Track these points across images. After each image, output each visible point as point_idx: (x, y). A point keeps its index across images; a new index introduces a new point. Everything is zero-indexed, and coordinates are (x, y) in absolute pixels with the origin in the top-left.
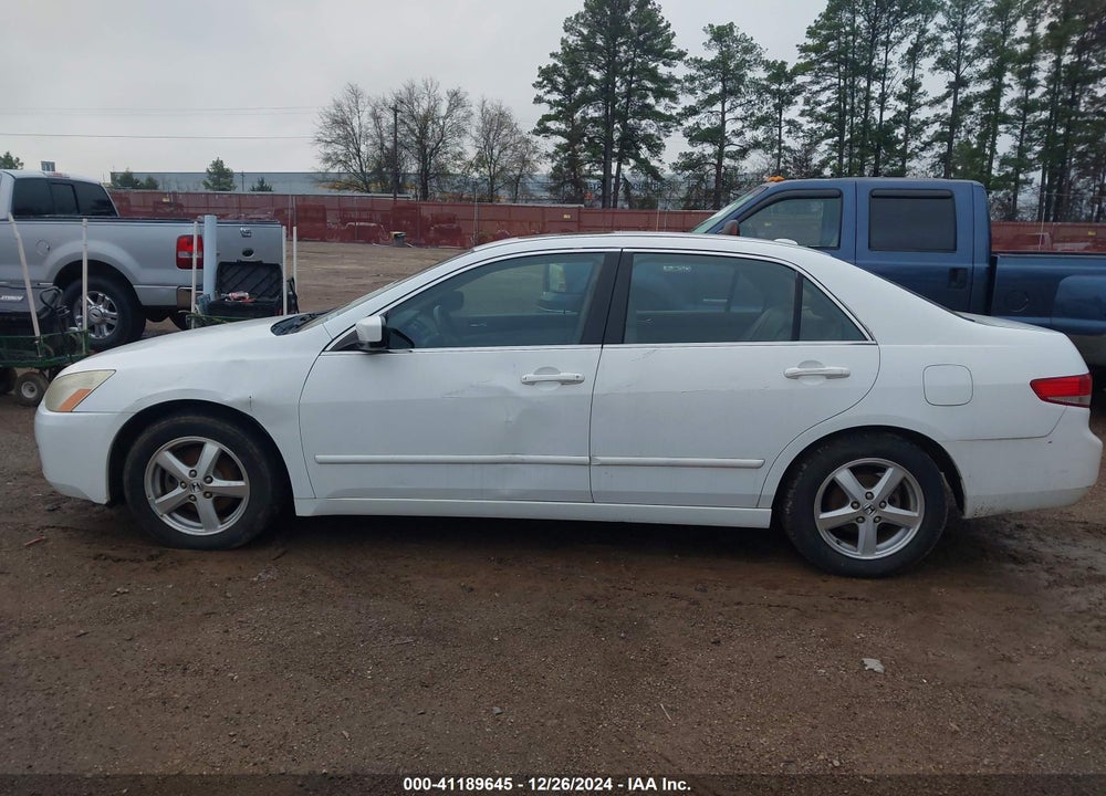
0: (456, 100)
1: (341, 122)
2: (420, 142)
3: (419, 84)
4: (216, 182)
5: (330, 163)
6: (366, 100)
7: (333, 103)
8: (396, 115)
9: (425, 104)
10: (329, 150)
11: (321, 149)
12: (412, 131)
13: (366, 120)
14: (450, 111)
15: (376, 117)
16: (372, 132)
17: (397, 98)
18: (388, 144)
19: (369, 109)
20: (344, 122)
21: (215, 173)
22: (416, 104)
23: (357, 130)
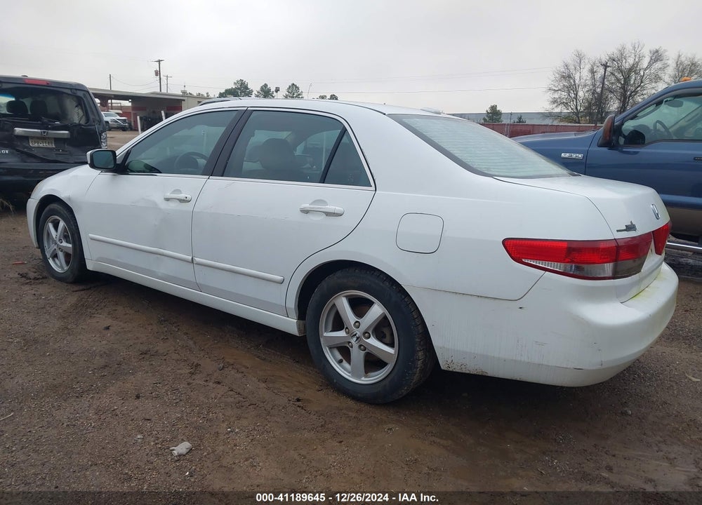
0: (657, 56)
1: (567, 77)
2: (624, 88)
3: (629, 47)
4: (491, 119)
5: (556, 104)
6: (587, 61)
7: (563, 64)
8: (605, 70)
9: (631, 61)
10: (556, 96)
11: (550, 96)
12: (618, 80)
13: (585, 74)
14: (650, 65)
15: (593, 72)
16: (589, 82)
17: (610, 58)
18: (599, 90)
19: (588, 67)
20: (569, 77)
21: (491, 113)
22: (624, 61)
23: (577, 82)
